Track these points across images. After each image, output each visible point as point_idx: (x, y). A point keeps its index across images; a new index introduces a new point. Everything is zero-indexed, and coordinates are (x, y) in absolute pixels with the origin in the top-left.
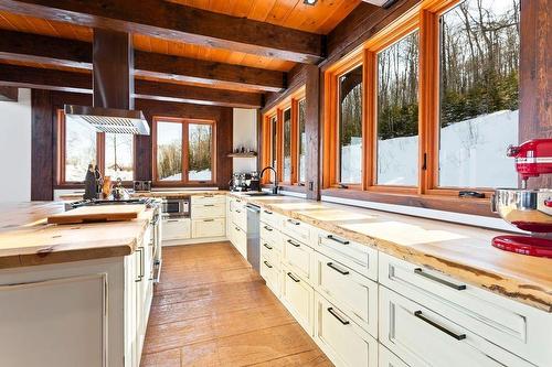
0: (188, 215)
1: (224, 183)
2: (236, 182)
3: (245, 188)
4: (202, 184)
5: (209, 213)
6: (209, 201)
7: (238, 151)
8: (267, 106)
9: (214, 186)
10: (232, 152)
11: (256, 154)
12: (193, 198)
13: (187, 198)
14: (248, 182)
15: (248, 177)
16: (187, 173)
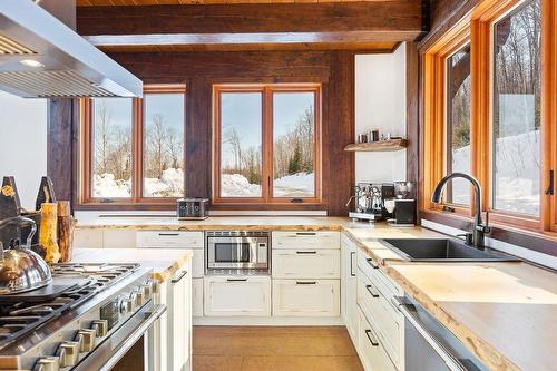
0: (265, 269)
1: (339, 201)
2: (363, 203)
3: (383, 217)
4: (297, 204)
5: (307, 267)
6: (306, 242)
7: (365, 139)
8: (436, 29)
9: (318, 208)
10: (352, 142)
11: (406, 143)
12: (275, 235)
13: (263, 235)
14: (390, 205)
15: (388, 192)
16: (270, 184)
